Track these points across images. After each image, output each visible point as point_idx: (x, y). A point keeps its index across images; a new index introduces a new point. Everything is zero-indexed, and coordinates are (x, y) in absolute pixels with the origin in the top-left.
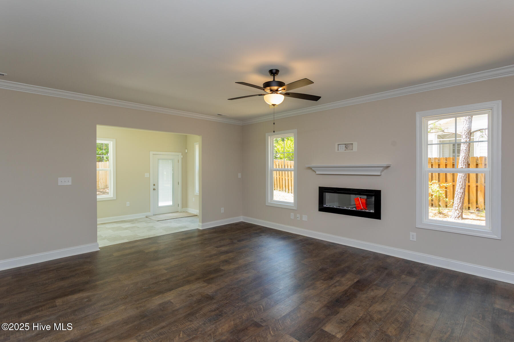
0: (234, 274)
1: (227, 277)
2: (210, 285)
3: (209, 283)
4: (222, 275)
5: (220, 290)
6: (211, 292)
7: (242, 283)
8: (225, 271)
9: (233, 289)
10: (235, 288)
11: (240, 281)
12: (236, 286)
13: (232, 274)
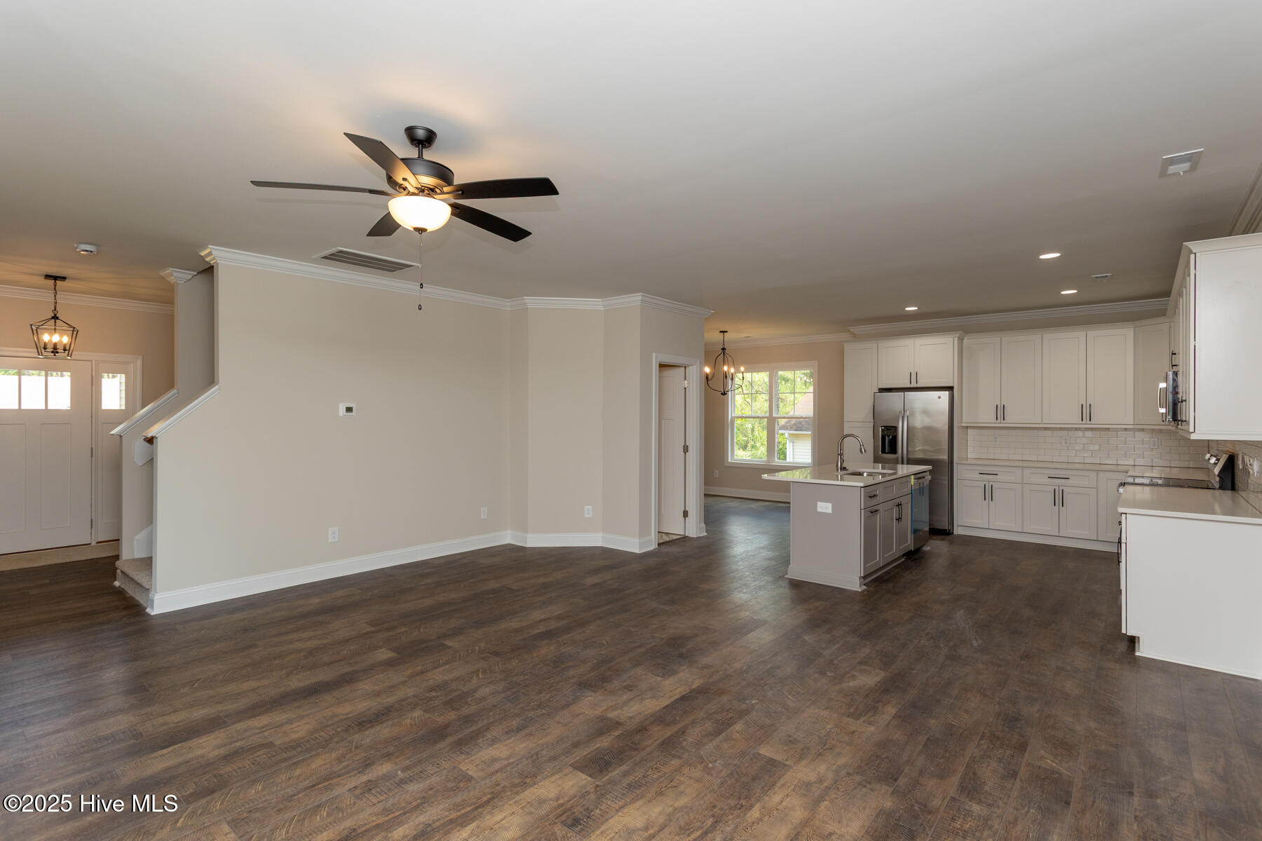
0: (537, 754)
1: (558, 742)
2: (598, 712)
3: (602, 718)
4: (576, 745)
5: (568, 702)
6: (587, 697)
7: (514, 722)
8: (571, 765)
9: (539, 706)
10: (533, 709)
11: (519, 730)
12: (529, 715)
13: (544, 752)
